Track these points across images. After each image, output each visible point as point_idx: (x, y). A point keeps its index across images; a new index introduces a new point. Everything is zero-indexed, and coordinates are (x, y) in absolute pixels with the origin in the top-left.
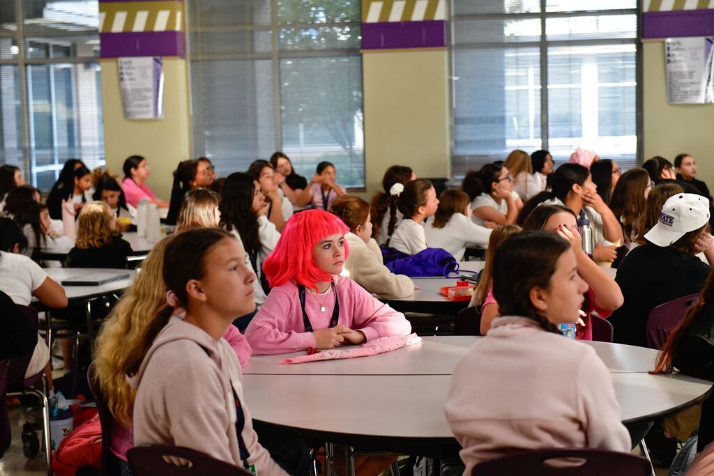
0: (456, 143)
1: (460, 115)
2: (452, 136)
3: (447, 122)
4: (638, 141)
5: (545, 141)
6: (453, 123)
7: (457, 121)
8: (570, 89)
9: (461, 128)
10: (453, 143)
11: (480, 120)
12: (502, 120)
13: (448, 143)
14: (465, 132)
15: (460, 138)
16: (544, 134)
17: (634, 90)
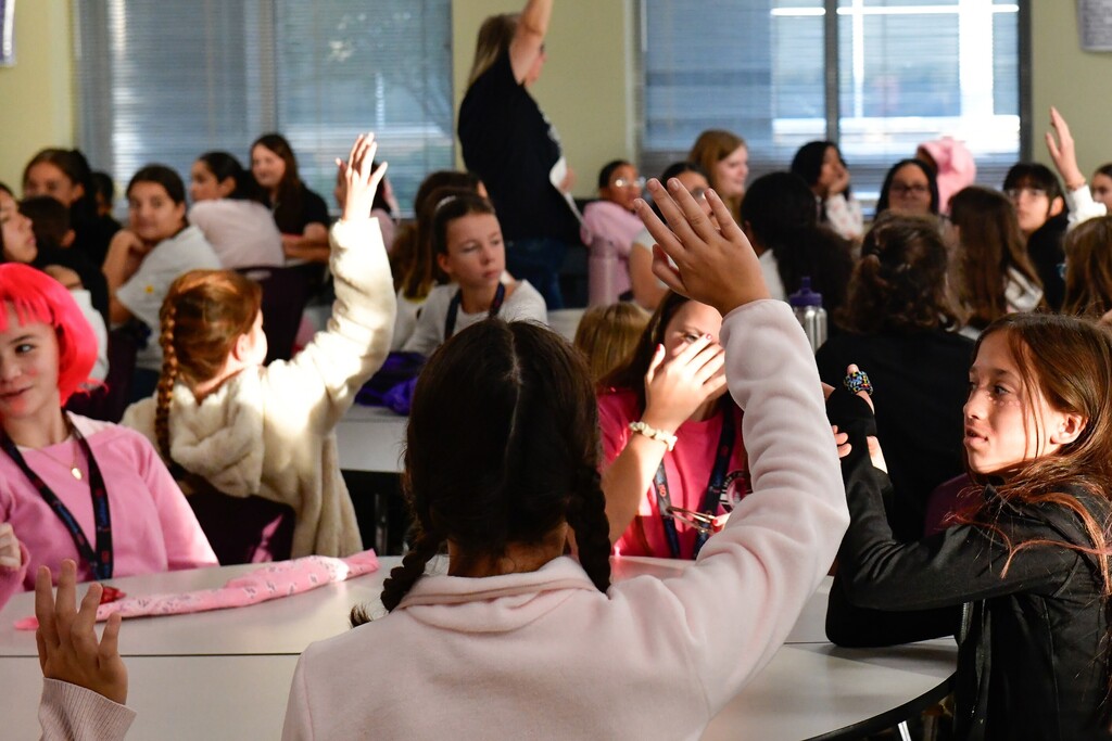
0: (649, 125)
1: (659, 66)
2: (639, 111)
3: (630, 81)
4: (1021, 124)
5: (832, 123)
6: (643, 84)
7: (650, 79)
8: (884, 17)
9: (659, 92)
10: (643, 125)
11: (699, 78)
12: (764, 77)
13: (631, 126)
14: (669, 103)
15: (659, 114)
16: (832, 109)
17: (1014, 21)
